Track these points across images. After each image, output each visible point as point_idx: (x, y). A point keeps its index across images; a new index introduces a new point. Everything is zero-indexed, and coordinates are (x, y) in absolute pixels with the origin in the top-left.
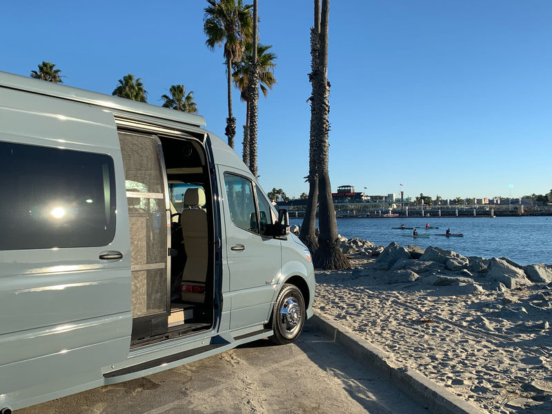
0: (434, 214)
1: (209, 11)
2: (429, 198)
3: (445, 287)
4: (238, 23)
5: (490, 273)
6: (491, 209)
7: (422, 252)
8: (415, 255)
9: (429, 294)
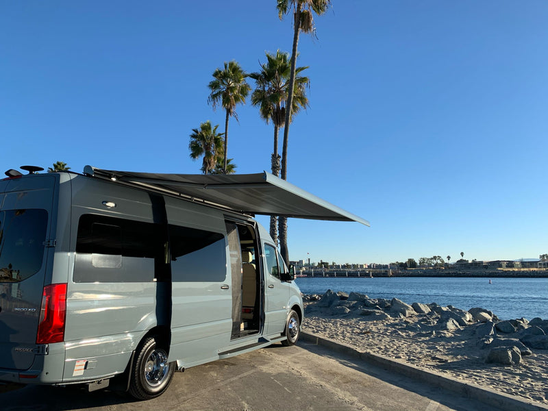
0: (331, 275)
1: (193, 136)
2: (327, 263)
3: (367, 316)
4: (213, 144)
5: (393, 308)
6: (369, 272)
7: (348, 296)
8: (343, 298)
9: (360, 320)
